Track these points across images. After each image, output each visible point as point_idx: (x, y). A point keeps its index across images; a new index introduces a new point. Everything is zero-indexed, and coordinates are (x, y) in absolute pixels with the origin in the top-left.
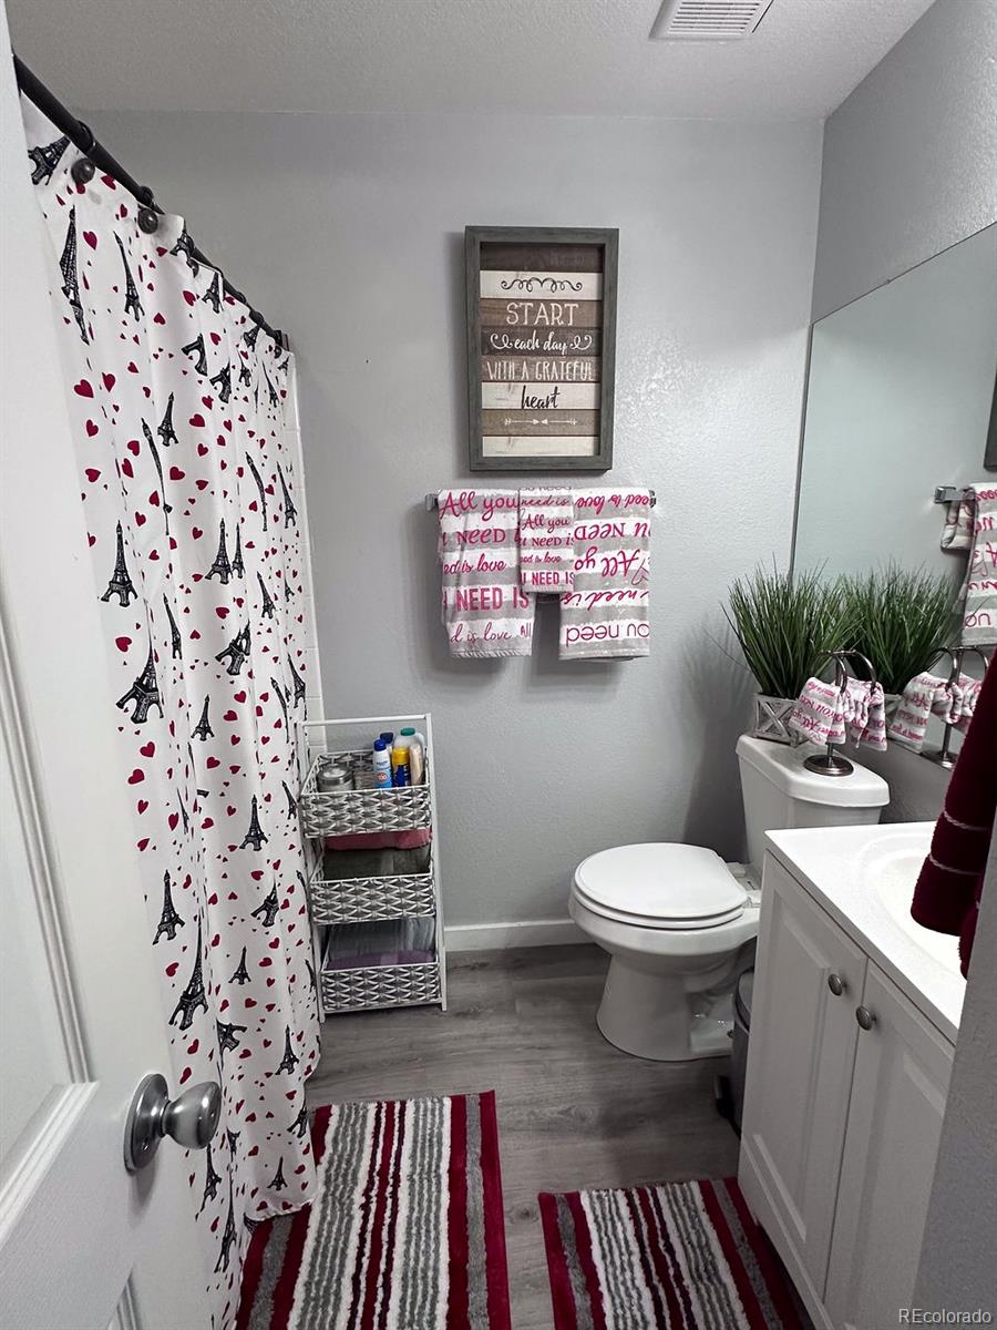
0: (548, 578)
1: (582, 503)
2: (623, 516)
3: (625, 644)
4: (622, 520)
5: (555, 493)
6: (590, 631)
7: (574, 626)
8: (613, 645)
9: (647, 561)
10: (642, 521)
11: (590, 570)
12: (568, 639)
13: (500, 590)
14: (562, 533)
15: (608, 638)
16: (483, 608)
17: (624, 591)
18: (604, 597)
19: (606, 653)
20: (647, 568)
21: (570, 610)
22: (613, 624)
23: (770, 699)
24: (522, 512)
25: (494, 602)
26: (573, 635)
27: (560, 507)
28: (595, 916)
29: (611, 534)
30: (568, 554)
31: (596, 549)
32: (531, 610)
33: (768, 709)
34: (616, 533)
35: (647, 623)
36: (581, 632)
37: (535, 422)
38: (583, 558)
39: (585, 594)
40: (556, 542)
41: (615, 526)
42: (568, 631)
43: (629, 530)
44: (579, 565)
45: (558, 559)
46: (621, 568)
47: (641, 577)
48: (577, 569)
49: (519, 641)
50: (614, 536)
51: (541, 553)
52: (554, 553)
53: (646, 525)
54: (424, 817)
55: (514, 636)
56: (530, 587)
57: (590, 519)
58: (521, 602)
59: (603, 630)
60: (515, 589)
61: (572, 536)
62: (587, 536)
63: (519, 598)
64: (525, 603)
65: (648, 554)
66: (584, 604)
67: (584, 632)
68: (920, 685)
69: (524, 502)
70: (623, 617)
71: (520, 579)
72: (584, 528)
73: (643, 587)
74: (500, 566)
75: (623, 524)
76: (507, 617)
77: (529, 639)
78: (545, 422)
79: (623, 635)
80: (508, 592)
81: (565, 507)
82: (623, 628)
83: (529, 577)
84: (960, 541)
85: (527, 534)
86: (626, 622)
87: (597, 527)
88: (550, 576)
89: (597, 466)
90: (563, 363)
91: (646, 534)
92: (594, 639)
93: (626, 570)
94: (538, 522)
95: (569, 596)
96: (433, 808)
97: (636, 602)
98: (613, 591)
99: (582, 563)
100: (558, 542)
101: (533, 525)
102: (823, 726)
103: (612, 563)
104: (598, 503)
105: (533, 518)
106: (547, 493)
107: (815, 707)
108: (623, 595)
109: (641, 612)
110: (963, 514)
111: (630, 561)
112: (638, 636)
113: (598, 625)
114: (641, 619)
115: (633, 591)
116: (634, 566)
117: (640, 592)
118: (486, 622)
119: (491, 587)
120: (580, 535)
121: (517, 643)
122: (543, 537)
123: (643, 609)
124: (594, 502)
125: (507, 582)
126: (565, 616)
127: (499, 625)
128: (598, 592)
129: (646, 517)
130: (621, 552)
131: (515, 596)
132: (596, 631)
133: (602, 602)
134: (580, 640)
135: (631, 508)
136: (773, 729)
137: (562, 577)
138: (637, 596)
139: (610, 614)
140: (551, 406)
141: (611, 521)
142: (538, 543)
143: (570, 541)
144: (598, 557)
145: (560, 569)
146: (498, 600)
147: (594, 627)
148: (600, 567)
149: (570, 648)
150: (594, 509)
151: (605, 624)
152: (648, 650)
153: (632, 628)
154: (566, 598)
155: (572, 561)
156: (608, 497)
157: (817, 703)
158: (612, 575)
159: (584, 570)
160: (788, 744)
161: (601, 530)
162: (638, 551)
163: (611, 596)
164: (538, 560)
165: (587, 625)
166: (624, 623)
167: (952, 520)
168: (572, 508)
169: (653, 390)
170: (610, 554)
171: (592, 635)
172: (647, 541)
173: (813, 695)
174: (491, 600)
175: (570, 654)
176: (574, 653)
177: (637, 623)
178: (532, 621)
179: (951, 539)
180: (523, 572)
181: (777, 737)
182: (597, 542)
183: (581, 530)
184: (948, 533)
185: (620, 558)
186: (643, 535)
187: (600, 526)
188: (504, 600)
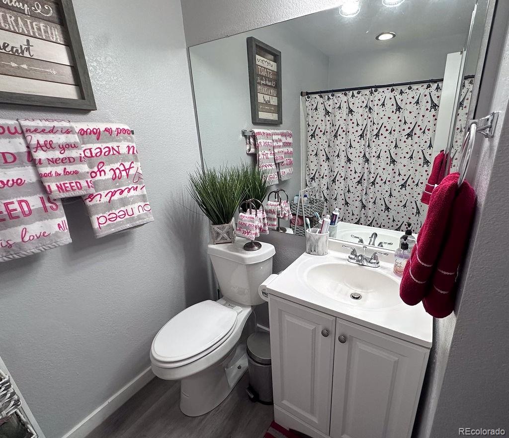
0: (72, 187)
1: (82, 132)
2: (117, 141)
3: (139, 217)
4: (118, 144)
5: (56, 124)
6: (115, 216)
7: (102, 215)
8: (133, 220)
9: (140, 168)
10: (131, 145)
11: (103, 177)
12: (99, 224)
13: (26, 202)
14: (74, 153)
15: (127, 216)
16: (11, 217)
17: (130, 187)
18: (118, 193)
19: (128, 226)
20: (140, 171)
21: (94, 205)
22: (129, 208)
23: (218, 226)
24: (29, 138)
25: (23, 212)
26: (102, 220)
27: (65, 135)
28: (176, 369)
29: (111, 153)
30: (84, 168)
31: (103, 163)
32: (61, 210)
33: (219, 230)
34: (115, 152)
35: (148, 203)
36: (108, 217)
37: (13, 65)
38: (96, 169)
39: (103, 193)
40: (71, 160)
41: (113, 148)
42: (98, 219)
43: (123, 150)
44: (93, 174)
45: (76, 172)
46: (124, 173)
47: (138, 178)
48: (92, 177)
49: (59, 234)
50: (114, 154)
51: (60, 169)
52: (70, 168)
53: (133, 146)
54: (12, 403)
55: (53, 232)
56: (57, 194)
57: (93, 143)
58: (51, 207)
59: (122, 213)
60: (42, 199)
61: (83, 155)
62: (94, 155)
63: (48, 205)
64: (54, 207)
65: (139, 164)
66: (105, 199)
67: (111, 217)
68: (270, 206)
69: (27, 130)
70: (133, 202)
71: (45, 190)
72: (90, 149)
73: (141, 183)
74: (19, 183)
75: (118, 147)
76: (41, 220)
77: (67, 231)
78: (25, 66)
79: (136, 213)
80: (35, 202)
81: (69, 135)
82: (136, 209)
83: (54, 187)
84: (253, 150)
85: (40, 155)
86: (136, 205)
87: (100, 149)
88: (74, 184)
89: (85, 107)
90: (29, 21)
91: (135, 152)
92: (119, 219)
93: (128, 175)
94: (49, 146)
95: (91, 197)
96: (18, 391)
97: (138, 192)
98: (123, 188)
99: (96, 173)
100: (72, 160)
101: (44, 148)
102: (253, 232)
103: (117, 172)
104: (97, 133)
105: (42, 142)
106: (49, 125)
107: (247, 225)
108: (130, 190)
109: (143, 198)
110: (252, 140)
111: (129, 169)
112: (145, 212)
113: (118, 210)
114: (144, 202)
115: (135, 186)
116: (132, 172)
117: (140, 187)
118: (20, 228)
119: (15, 200)
120: (88, 154)
121: (59, 237)
122: (57, 157)
123: (144, 196)
124: (92, 132)
125: (31, 194)
126: (93, 210)
127: (35, 228)
128: (113, 190)
129: (133, 142)
130: (121, 164)
131: (43, 203)
132: (118, 215)
133: (117, 196)
134: (108, 222)
135: (121, 136)
136: (223, 238)
137: (84, 184)
138: (139, 189)
139: (124, 202)
140: (26, 54)
141: (110, 145)
142: (54, 162)
143: (83, 159)
144: (107, 168)
145: (80, 179)
146: (26, 209)
147: (116, 212)
148: (110, 175)
149: (103, 229)
150: (94, 137)
151: (122, 209)
152: (153, 218)
153: (140, 207)
154: (89, 197)
155: (88, 173)
156: (102, 129)
157: (248, 223)
158: (119, 179)
159: (98, 178)
160: (231, 242)
161: (104, 151)
162: (132, 162)
163: (122, 191)
164: (58, 175)
165: (111, 212)
166: (135, 206)
167: (248, 143)
168: (76, 135)
169: (110, 62)
170: (115, 166)
171: (117, 217)
172: (136, 156)
173: (245, 220)
174: (19, 209)
175: (104, 233)
176: (106, 232)
177: (142, 204)
178: (65, 218)
179: (249, 150)
180: (46, 184)
181: (226, 241)
182: (102, 158)
183: (88, 151)
184: (248, 148)
185: (122, 168)
186: (133, 153)
187: (102, 148)
188: (32, 208)
